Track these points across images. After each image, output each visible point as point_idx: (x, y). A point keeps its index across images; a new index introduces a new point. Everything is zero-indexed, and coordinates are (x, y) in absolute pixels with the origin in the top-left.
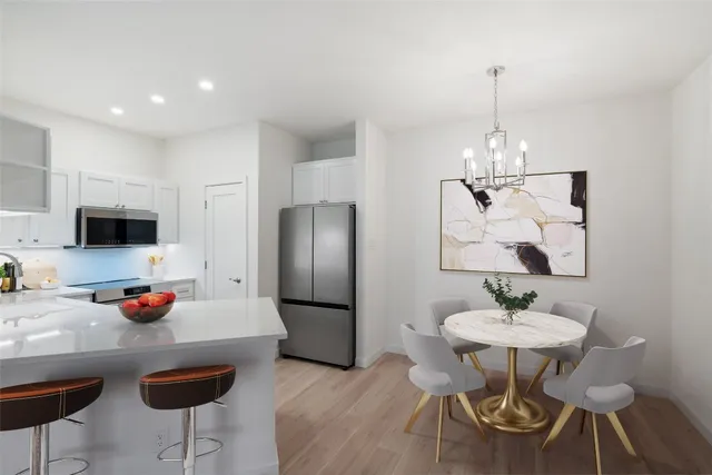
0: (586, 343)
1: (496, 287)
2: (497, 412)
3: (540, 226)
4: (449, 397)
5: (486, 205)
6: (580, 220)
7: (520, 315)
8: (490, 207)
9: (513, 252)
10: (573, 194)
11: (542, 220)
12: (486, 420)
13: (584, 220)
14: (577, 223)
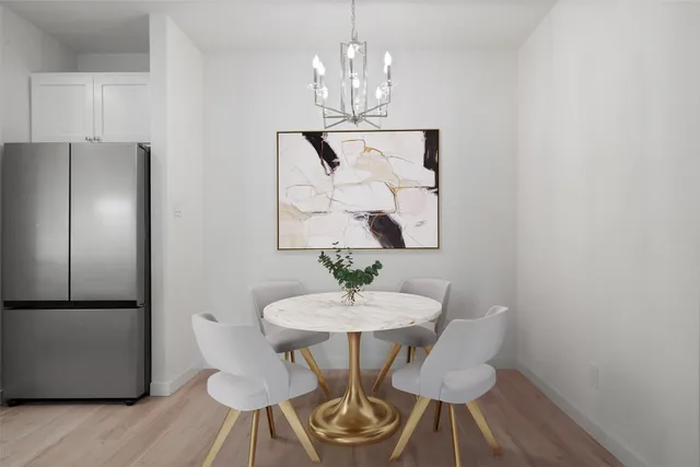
0: (440, 322)
1: (334, 260)
2: (336, 419)
3: (393, 191)
4: (268, 409)
5: (333, 165)
6: (433, 185)
7: (364, 294)
8: (338, 168)
9: (365, 222)
10: (425, 155)
11: (396, 185)
12: (320, 432)
13: (437, 186)
14: (430, 188)
